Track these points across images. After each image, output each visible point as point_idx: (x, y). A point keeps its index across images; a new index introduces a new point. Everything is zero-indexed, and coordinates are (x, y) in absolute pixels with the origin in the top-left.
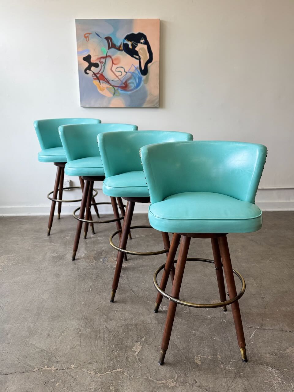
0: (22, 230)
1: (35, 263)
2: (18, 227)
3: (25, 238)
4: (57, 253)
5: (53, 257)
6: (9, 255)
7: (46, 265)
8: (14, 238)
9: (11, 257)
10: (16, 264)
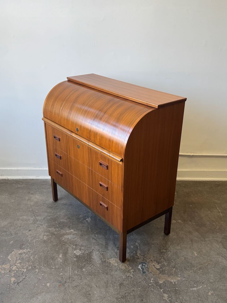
0: (32, 203)
1: (55, 268)
2: (27, 198)
3: (37, 218)
4: (80, 250)
5: (77, 257)
6: (21, 251)
7: (70, 273)
8: (25, 217)
9: (24, 255)
10: (32, 269)
